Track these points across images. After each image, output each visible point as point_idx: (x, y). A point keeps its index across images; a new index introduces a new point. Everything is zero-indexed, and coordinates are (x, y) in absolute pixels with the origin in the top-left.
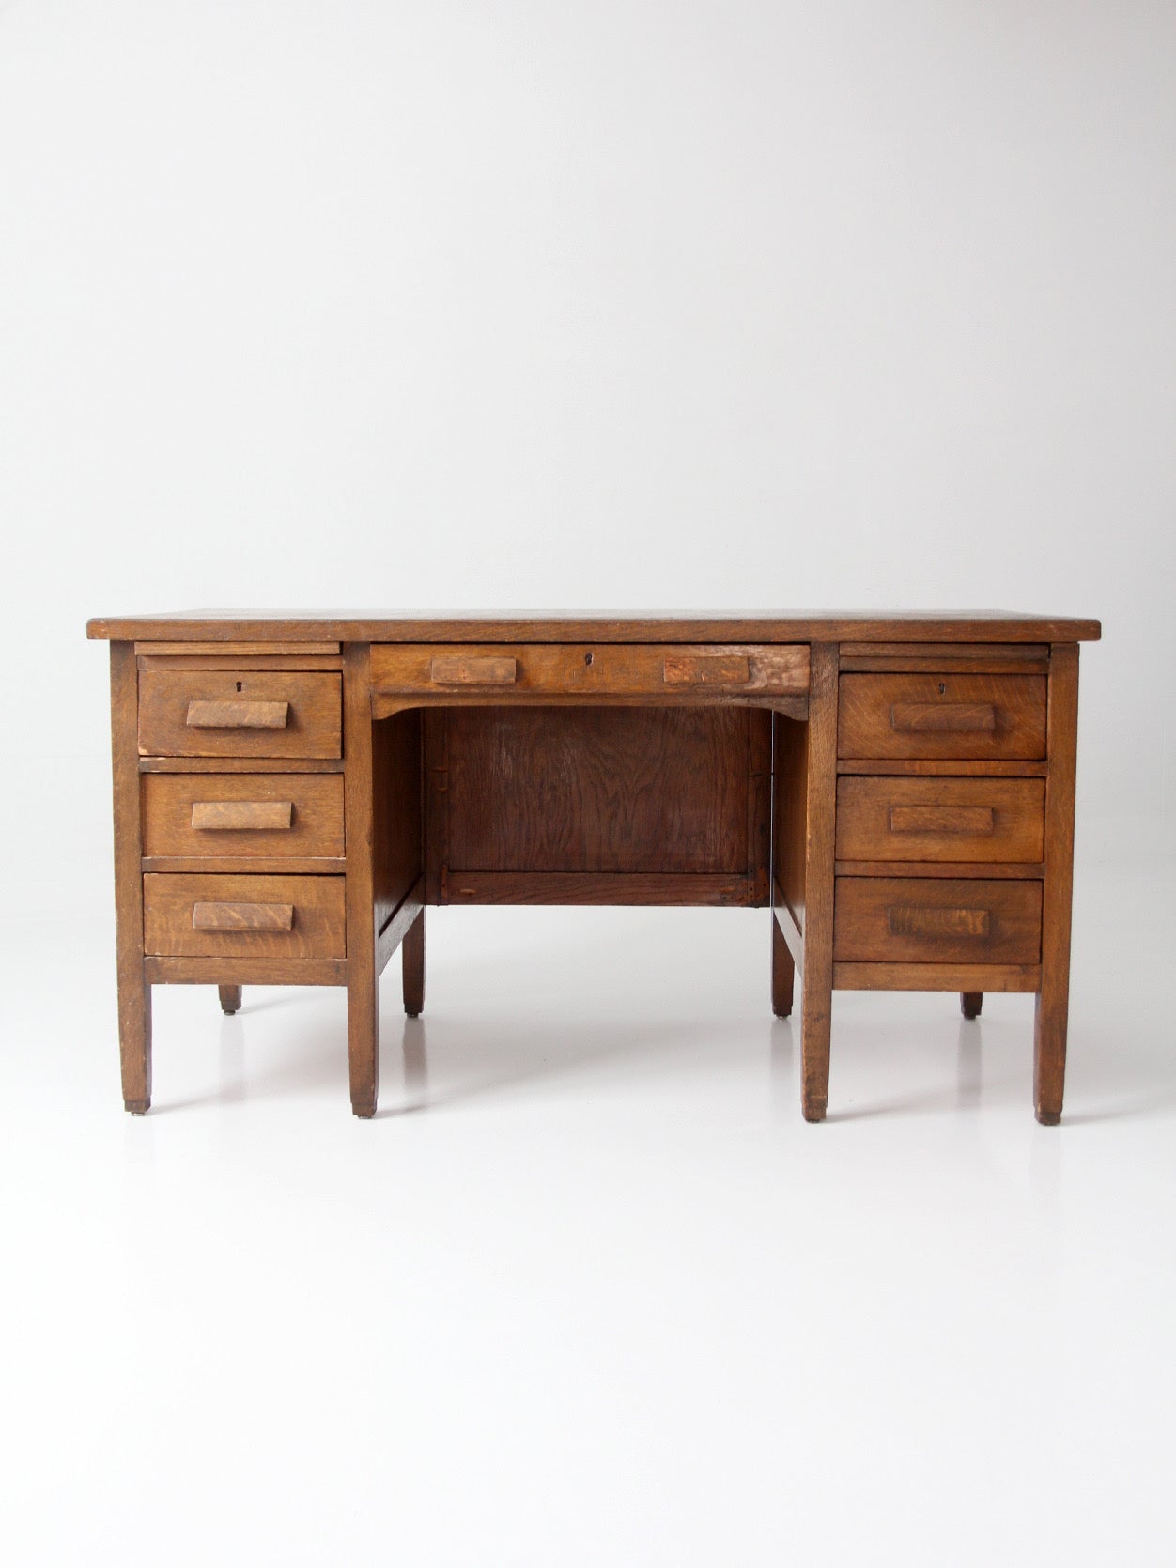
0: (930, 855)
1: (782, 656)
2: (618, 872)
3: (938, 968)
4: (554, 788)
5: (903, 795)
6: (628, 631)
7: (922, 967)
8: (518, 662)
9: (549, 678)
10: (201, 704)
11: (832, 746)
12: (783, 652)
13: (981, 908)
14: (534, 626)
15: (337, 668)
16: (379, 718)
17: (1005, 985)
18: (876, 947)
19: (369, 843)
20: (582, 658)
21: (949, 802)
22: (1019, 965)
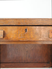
2: (28, 63)
4: (17, 50)
8: (4, 31)
9: (14, 37)
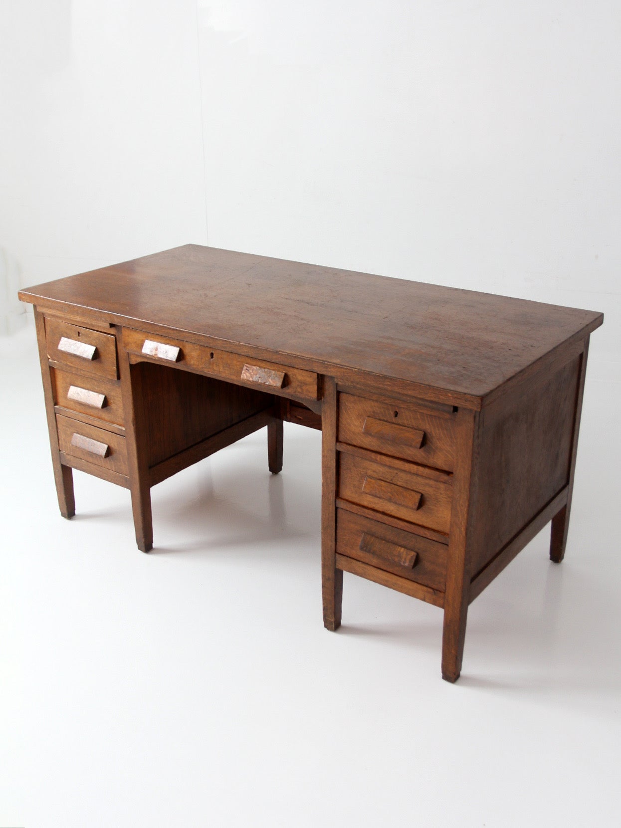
0: (388, 510)
1: (303, 376)
3: (388, 574)
5: (374, 471)
6: (226, 346)
7: (380, 571)
9: (195, 362)
10: (66, 339)
11: (333, 433)
12: (303, 374)
13: (412, 550)
14: (184, 333)
15: (114, 333)
16: (133, 363)
17: (425, 597)
18: (357, 552)
19: (133, 425)
20: (209, 355)
21: (399, 483)
22: (433, 589)
